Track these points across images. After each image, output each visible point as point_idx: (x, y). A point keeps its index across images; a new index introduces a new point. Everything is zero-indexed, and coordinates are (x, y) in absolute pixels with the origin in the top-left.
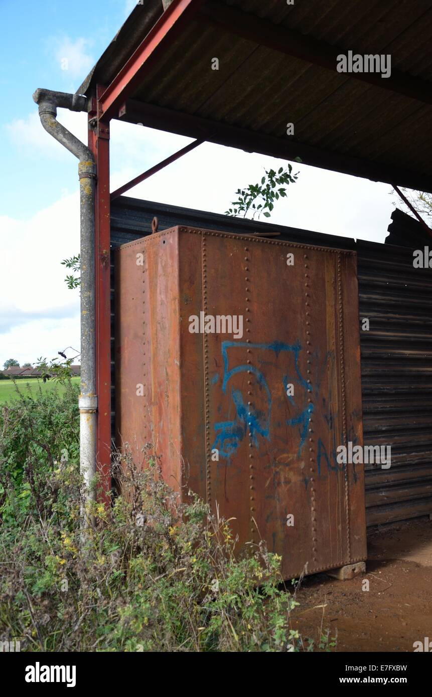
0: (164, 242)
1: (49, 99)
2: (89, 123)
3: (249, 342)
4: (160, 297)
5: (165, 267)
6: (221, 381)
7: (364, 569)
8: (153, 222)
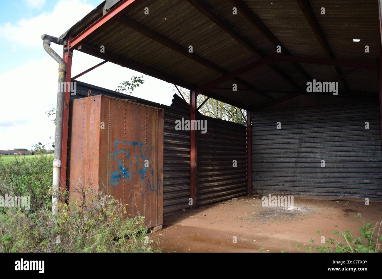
0: (94, 100)
1: (48, 39)
2: (64, 50)
3: (125, 141)
4: (92, 122)
5: (94, 110)
6: (114, 156)
7: (162, 228)
8: (89, 92)
